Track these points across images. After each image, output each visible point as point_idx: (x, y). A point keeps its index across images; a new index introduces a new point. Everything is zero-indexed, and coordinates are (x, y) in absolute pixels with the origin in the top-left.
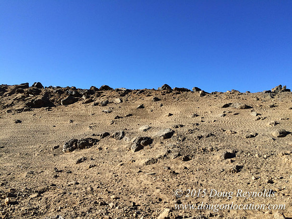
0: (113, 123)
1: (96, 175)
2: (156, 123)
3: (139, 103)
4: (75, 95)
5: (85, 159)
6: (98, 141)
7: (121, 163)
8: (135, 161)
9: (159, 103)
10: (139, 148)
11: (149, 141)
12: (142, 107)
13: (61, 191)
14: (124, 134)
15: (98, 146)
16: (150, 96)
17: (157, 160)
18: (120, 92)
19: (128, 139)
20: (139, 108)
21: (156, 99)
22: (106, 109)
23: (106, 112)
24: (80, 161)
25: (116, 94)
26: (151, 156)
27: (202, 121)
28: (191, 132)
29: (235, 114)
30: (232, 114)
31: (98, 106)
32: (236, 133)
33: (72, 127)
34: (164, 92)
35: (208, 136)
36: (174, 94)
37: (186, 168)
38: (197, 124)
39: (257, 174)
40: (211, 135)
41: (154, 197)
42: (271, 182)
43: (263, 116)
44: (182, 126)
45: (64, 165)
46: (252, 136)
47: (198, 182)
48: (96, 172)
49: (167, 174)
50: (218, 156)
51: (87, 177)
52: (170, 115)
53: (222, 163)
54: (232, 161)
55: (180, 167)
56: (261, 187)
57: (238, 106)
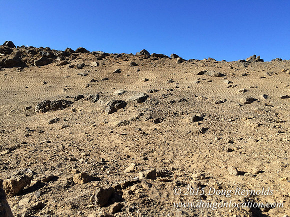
0: (88, 86)
1: (68, 134)
2: (132, 88)
3: (116, 67)
4: (49, 57)
5: (58, 120)
6: (71, 103)
7: (94, 124)
8: (107, 123)
9: (136, 68)
10: (113, 110)
11: (123, 105)
12: (119, 71)
13: (32, 149)
14: (98, 97)
15: (72, 108)
16: (127, 61)
17: (129, 122)
18: (97, 55)
19: (102, 101)
20: (116, 72)
21: (134, 64)
22: (82, 72)
23: (82, 75)
24: (52, 122)
25: (93, 57)
26: (124, 118)
27: (177, 87)
28: (165, 96)
29: (209, 82)
30: (206, 81)
31: (74, 69)
32: (206, 99)
33: (46, 89)
34: (142, 58)
35: (180, 101)
36: (152, 60)
37: (156, 129)
38: (172, 90)
39: (220, 135)
40: (184, 100)
41: (123, 154)
42: (231, 142)
43: (234, 84)
44: (156, 91)
45: (36, 125)
46: (221, 102)
47: (165, 142)
48: (69, 132)
49: (138, 134)
50: (187, 119)
51: (59, 136)
52: (147, 80)
53: (190, 125)
54: (199, 124)
55: (150, 128)
56: (222, 146)
57: (212, 74)
